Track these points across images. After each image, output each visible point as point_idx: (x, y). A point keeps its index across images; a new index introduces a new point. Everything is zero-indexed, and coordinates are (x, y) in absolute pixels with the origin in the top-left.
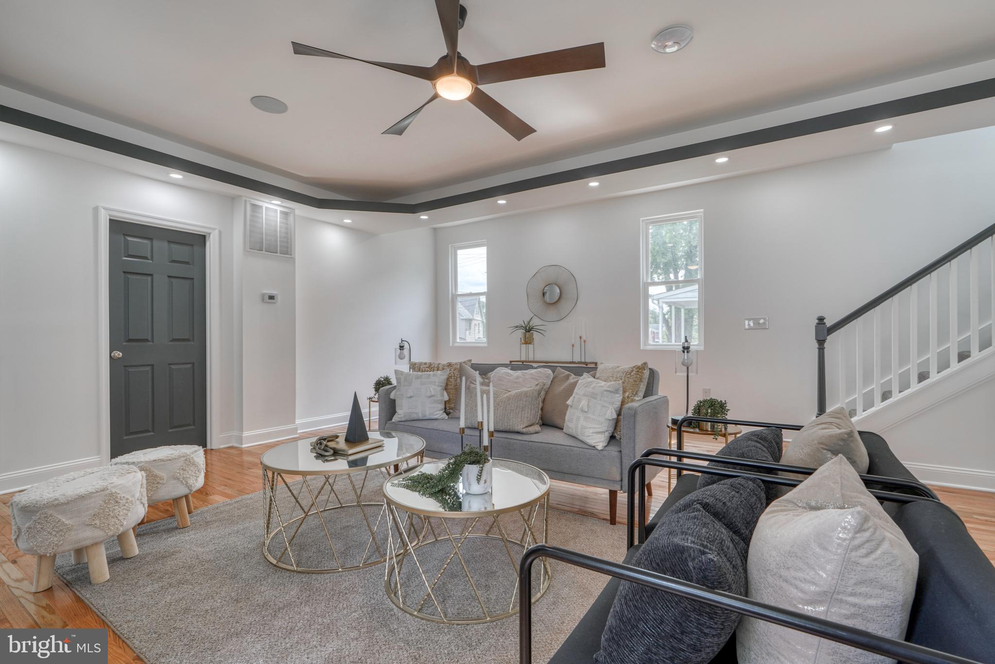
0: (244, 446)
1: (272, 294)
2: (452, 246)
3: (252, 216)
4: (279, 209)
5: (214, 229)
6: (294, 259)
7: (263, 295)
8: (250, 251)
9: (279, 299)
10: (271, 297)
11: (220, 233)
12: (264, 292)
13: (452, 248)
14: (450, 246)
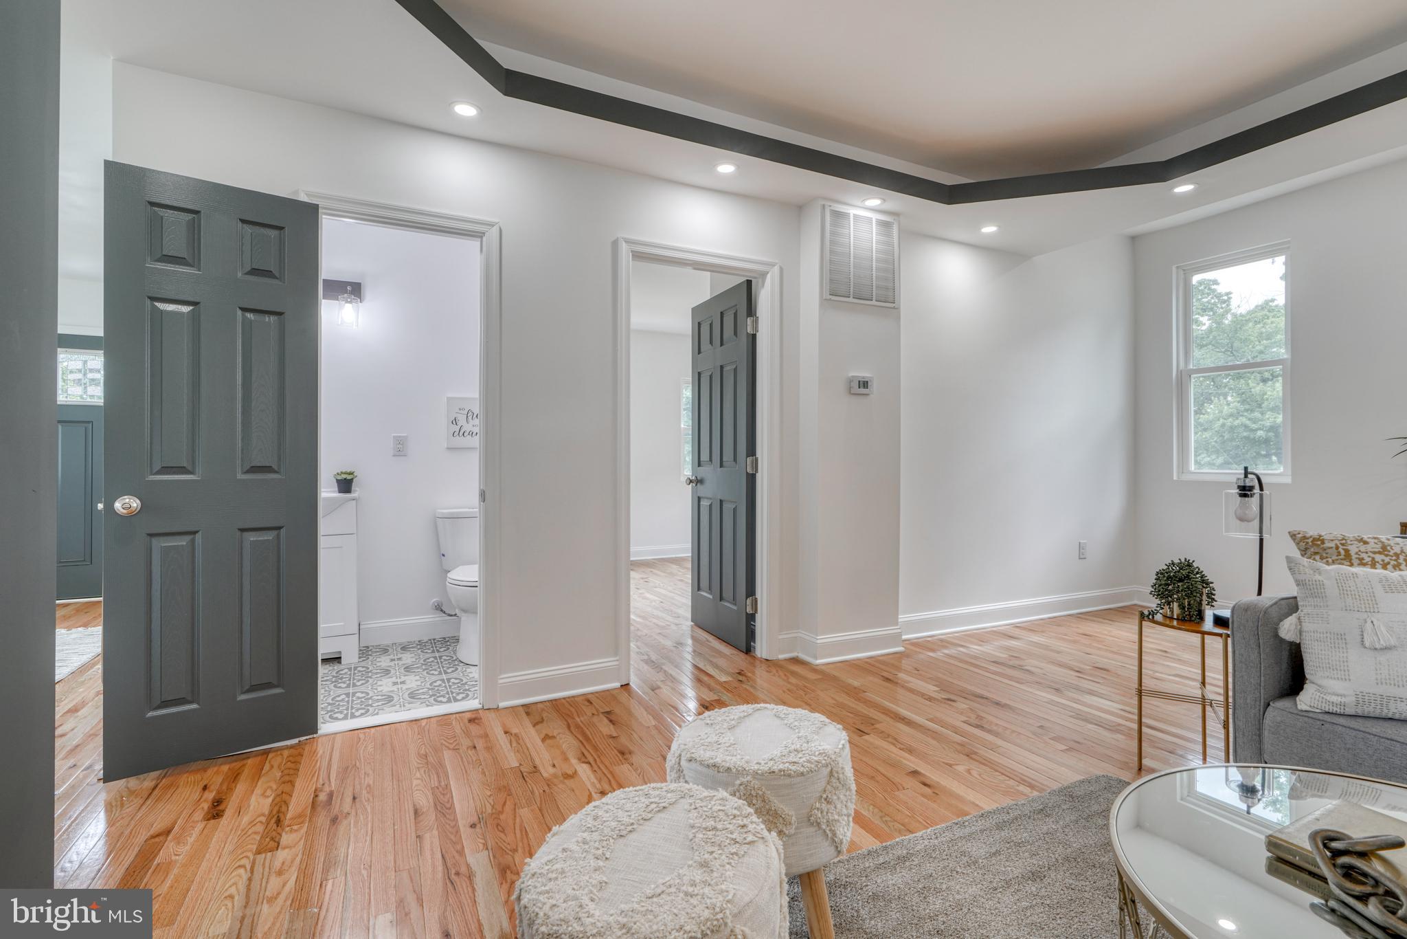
0: (819, 661)
1: (863, 378)
2: (1178, 267)
3: (833, 233)
4: (875, 217)
5: (773, 265)
6: (897, 309)
7: (850, 380)
8: (830, 299)
9: (875, 386)
10: (864, 384)
11: (781, 270)
12: (851, 374)
13: (1177, 273)
14: (1174, 268)
